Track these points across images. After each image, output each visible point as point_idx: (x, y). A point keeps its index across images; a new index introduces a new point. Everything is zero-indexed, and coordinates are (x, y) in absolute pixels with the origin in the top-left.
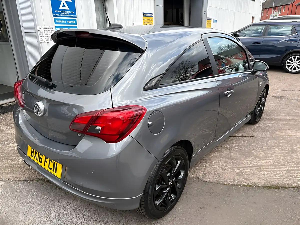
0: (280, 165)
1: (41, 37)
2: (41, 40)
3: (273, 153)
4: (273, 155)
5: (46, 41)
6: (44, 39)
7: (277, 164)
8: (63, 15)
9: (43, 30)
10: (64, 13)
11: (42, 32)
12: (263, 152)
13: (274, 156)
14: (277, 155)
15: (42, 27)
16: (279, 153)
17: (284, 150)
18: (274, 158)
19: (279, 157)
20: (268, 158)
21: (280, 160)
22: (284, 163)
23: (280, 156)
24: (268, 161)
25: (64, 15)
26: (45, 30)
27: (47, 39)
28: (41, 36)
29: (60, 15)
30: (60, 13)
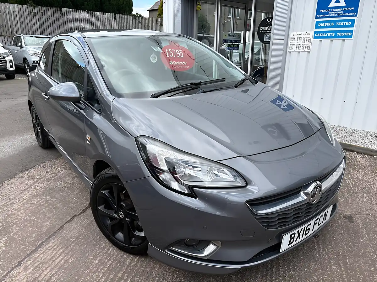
0: (6, 203)
1: (292, 46)
2: (291, 48)
3: (26, 210)
4: (24, 209)
5: (296, 51)
6: (294, 48)
7: (9, 203)
8: (331, 15)
9: (296, 37)
10: (333, 13)
11: (294, 39)
12: (37, 204)
13: (22, 209)
14: (18, 211)
15: (297, 34)
16: (18, 215)
17: (15, 223)
18: (19, 207)
19: (15, 212)
20: (25, 203)
21: (9, 208)
22: (3, 209)
23: (14, 214)
24: (21, 200)
25: (333, 15)
26: (299, 36)
27: (298, 48)
28: (291, 44)
29: (328, 15)
30: (327, 13)
